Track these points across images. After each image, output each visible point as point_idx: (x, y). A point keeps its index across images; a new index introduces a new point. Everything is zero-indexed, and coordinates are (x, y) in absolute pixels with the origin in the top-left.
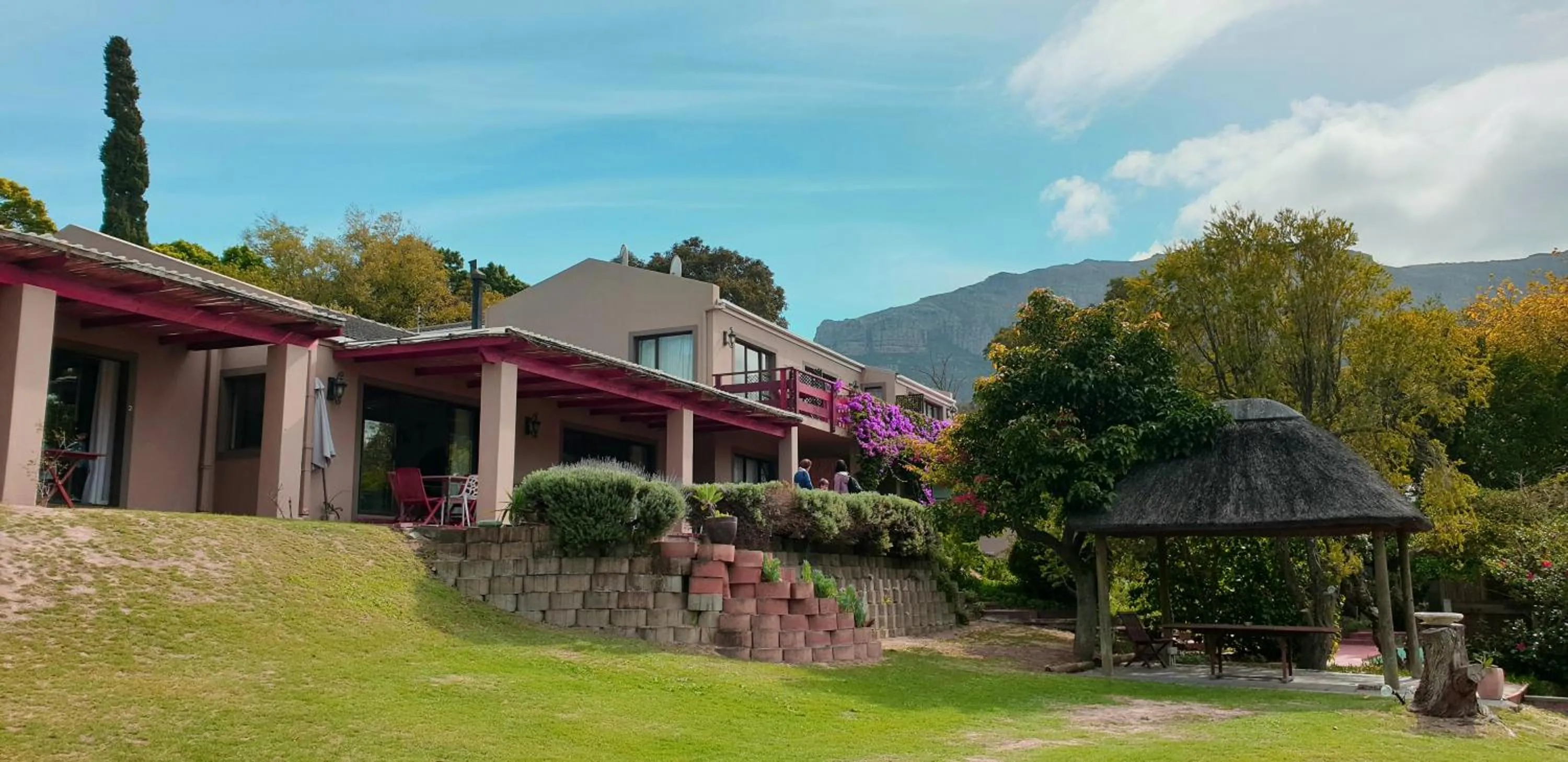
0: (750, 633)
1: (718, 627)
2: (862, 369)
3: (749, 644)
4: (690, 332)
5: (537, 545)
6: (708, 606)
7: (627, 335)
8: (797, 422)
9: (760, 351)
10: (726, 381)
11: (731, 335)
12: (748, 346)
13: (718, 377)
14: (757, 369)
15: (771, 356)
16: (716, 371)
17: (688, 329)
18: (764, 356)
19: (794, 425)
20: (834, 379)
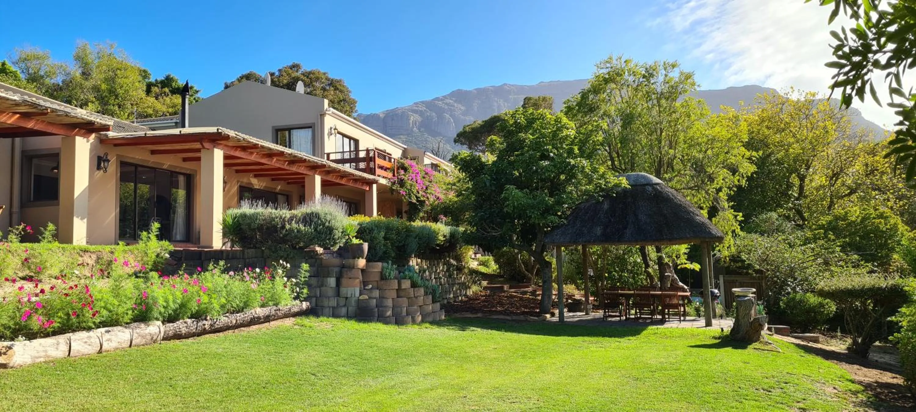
0: (377, 310)
1: (358, 306)
2: (405, 148)
3: (377, 315)
4: (310, 127)
5: (247, 260)
6: (352, 294)
7: (271, 129)
8: (376, 182)
9: (350, 138)
10: (332, 157)
11: (335, 129)
12: (344, 136)
13: (328, 155)
14: (348, 150)
15: (356, 142)
16: (326, 151)
17: (310, 125)
18: (352, 141)
19: (374, 183)
20: (391, 155)
